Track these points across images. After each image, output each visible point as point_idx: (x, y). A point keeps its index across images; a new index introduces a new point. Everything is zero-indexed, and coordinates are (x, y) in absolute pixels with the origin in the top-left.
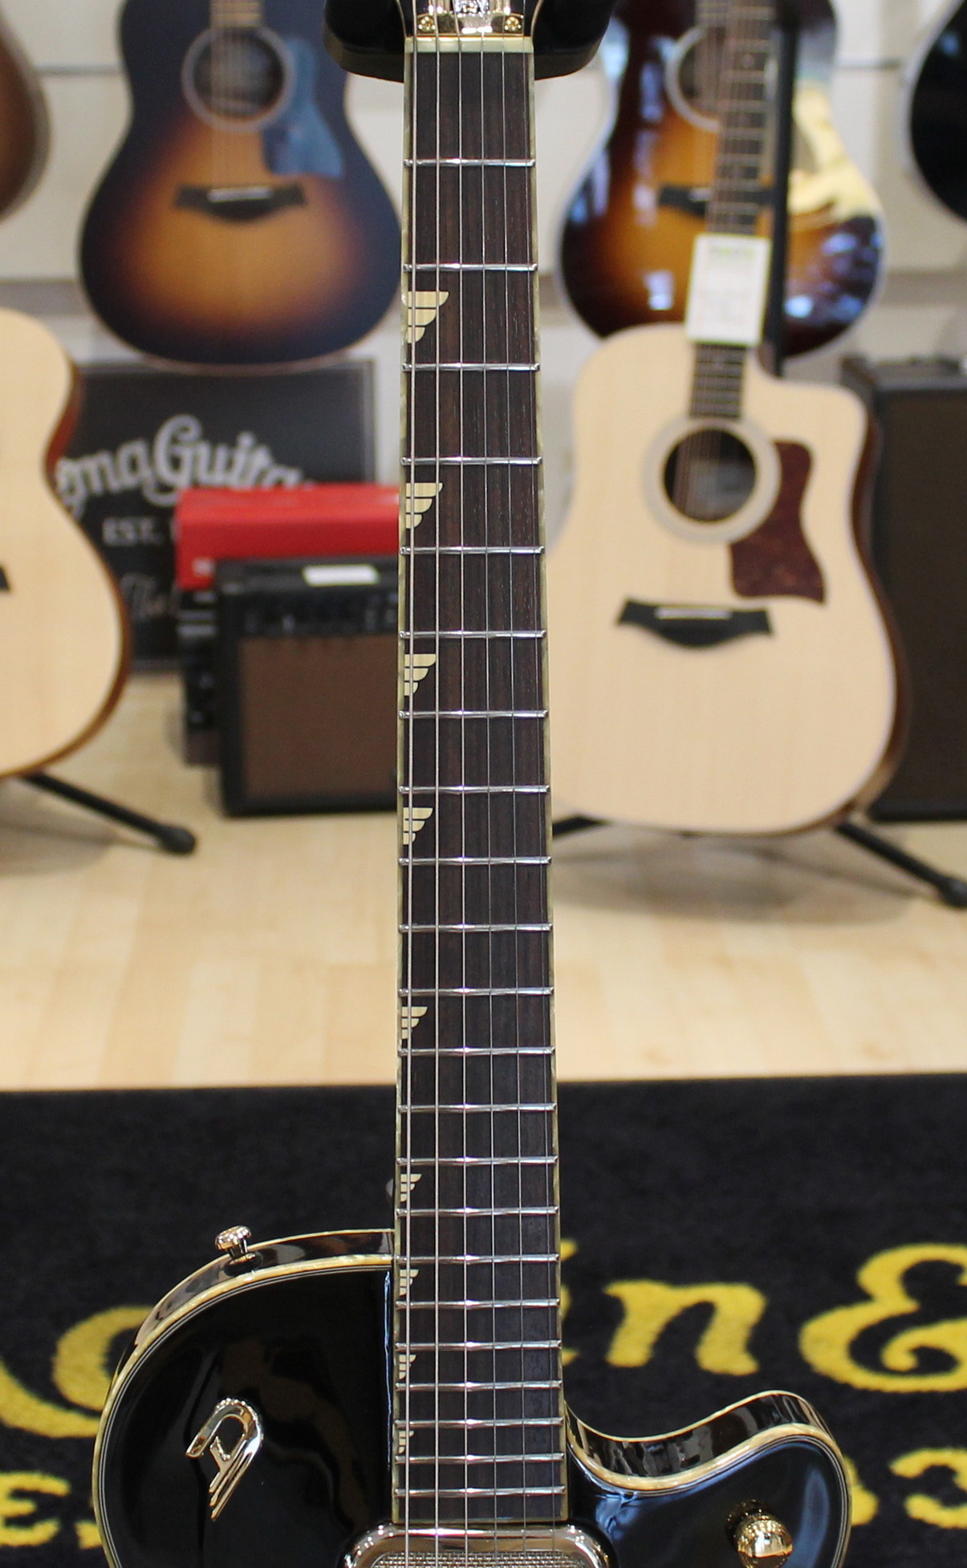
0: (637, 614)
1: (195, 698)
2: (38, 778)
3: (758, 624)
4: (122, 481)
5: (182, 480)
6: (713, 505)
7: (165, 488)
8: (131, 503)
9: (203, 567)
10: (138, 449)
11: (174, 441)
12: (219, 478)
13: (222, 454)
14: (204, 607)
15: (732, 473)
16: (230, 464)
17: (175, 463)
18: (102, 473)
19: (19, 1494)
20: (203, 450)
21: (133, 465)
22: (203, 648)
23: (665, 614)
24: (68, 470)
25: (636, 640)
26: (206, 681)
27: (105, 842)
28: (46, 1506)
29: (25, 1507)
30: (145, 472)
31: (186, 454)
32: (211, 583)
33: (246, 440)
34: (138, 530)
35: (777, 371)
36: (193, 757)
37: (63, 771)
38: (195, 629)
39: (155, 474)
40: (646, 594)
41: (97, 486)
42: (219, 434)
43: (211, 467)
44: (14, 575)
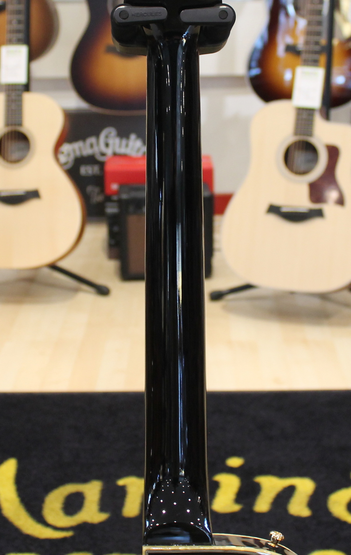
0: (274, 210)
1: (112, 235)
2: (54, 267)
3: (319, 213)
4: (87, 151)
5: (109, 152)
6: (302, 168)
7: (103, 154)
8: (91, 160)
9: (115, 187)
10: (93, 140)
11: (107, 137)
12: (122, 150)
13: (124, 142)
14: (114, 201)
15: (310, 155)
16: (127, 146)
17: (107, 145)
18: (80, 149)
20: (117, 141)
21: (92, 146)
22: (114, 216)
23: (284, 210)
25: (274, 219)
26: (116, 229)
27: (76, 290)
30: (96, 148)
31: (111, 142)
32: (117, 193)
33: (133, 137)
34: (93, 170)
35: (327, 117)
36: (111, 256)
38: (111, 209)
39: (99, 149)
40: (277, 202)
41: (78, 153)
42: (123, 134)
43: (120, 146)
44: (42, 193)
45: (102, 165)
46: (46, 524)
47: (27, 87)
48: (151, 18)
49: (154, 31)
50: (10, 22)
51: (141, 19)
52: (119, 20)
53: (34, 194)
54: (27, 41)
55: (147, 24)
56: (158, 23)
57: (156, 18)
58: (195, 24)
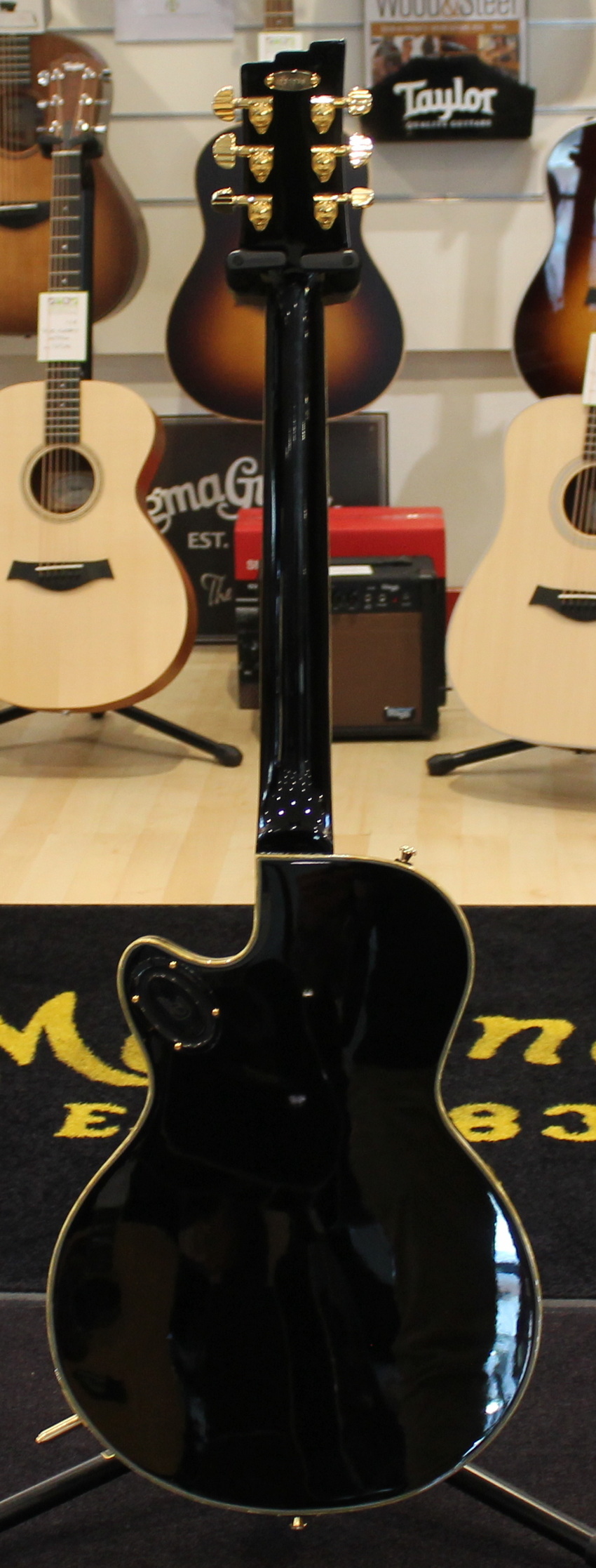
0: (544, 597)
1: (246, 659)
2: (128, 709)
4: (202, 503)
5: (244, 503)
7: (233, 509)
8: (208, 519)
9: (252, 565)
10: (213, 479)
11: (239, 474)
14: (252, 594)
17: (240, 490)
18: (187, 497)
19: (96, 1113)
20: (261, 481)
21: (209, 491)
22: (251, 622)
23: (564, 597)
24: (158, 495)
25: (543, 615)
26: (251, 648)
27: (179, 757)
28: (111, 1119)
29: (100, 1119)
30: (218, 497)
31: (249, 483)
32: (259, 577)
34: (213, 540)
36: (244, 702)
37: (144, 706)
38: (246, 609)
39: (227, 501)
40: (551, 582)
41: (183, 506)
44: (115, 568)
45: (229, 526)
46: (130, 1071)
47: (86, 370)
48: (267, 264)
49: (271, 278)
50: (56, 247)
51: (257, 265)
52: (234, 266)
53: (101, 570)
54: (86, 283)
55: (265, 270)
56: (276, 268)
57: (273, 264)
58: (319, 271)
